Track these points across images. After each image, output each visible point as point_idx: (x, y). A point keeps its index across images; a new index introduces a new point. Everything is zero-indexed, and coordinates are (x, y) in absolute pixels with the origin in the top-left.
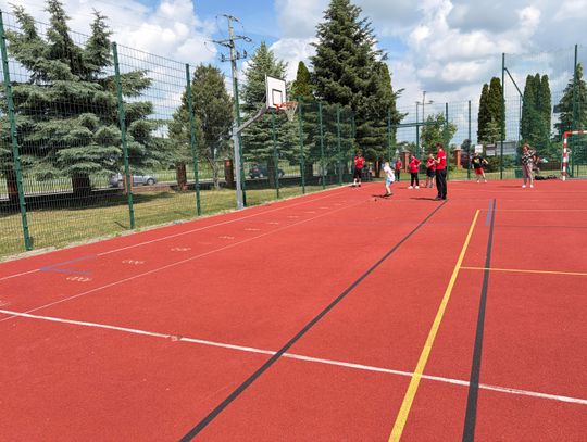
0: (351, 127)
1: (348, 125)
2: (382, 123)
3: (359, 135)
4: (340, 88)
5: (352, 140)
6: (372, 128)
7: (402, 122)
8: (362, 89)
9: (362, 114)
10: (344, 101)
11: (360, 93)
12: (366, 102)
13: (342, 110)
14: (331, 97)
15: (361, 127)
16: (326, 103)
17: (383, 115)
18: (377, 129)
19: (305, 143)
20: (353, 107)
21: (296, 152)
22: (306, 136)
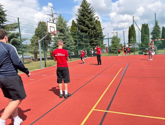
0: (88, 40)
1: (87, 39)
2: (98, 38)
3: (91, 42)
4: (84, 28)
5: (89, 44)
6: (95, 40)
7: (104, 38)
8: (91, 28)
9: (91, 36)
10: (86, 32)
11: (90, 29)
12: (92, 32)
13: (85, 35)
14: (82, 31)
15: (91, 40)
16: (81, 32)
17: (98, 36)
18: (97, 40)
19: (75, 45)
20: (89, 34)
21: (71, 48)
22: (75, 43)
